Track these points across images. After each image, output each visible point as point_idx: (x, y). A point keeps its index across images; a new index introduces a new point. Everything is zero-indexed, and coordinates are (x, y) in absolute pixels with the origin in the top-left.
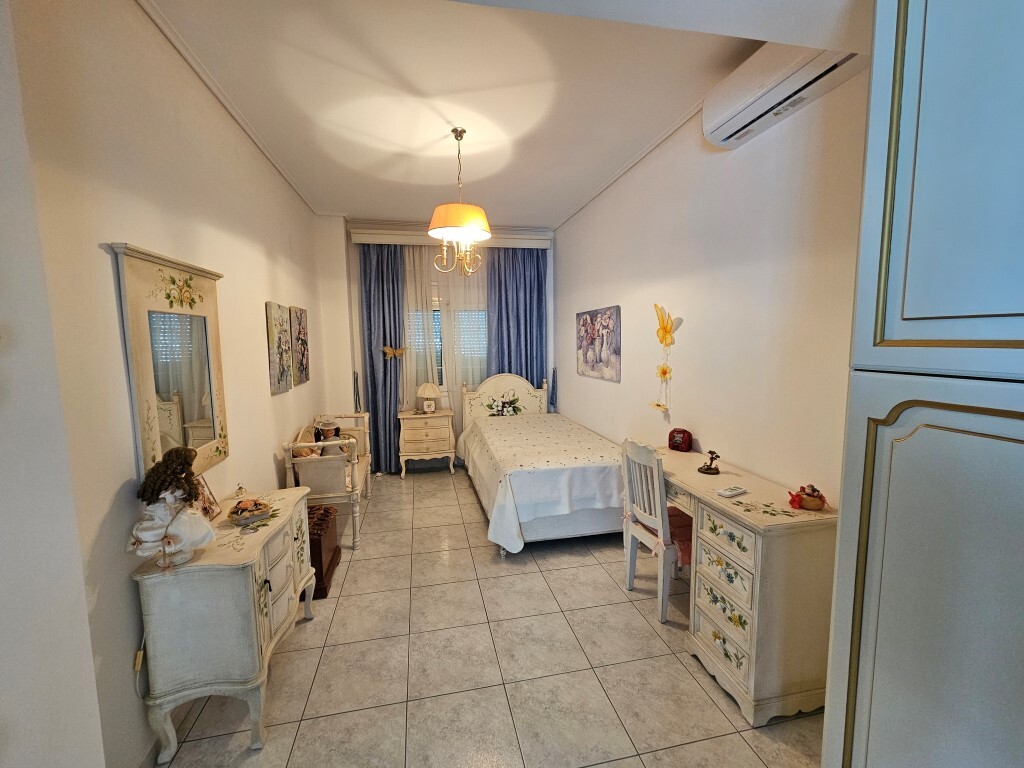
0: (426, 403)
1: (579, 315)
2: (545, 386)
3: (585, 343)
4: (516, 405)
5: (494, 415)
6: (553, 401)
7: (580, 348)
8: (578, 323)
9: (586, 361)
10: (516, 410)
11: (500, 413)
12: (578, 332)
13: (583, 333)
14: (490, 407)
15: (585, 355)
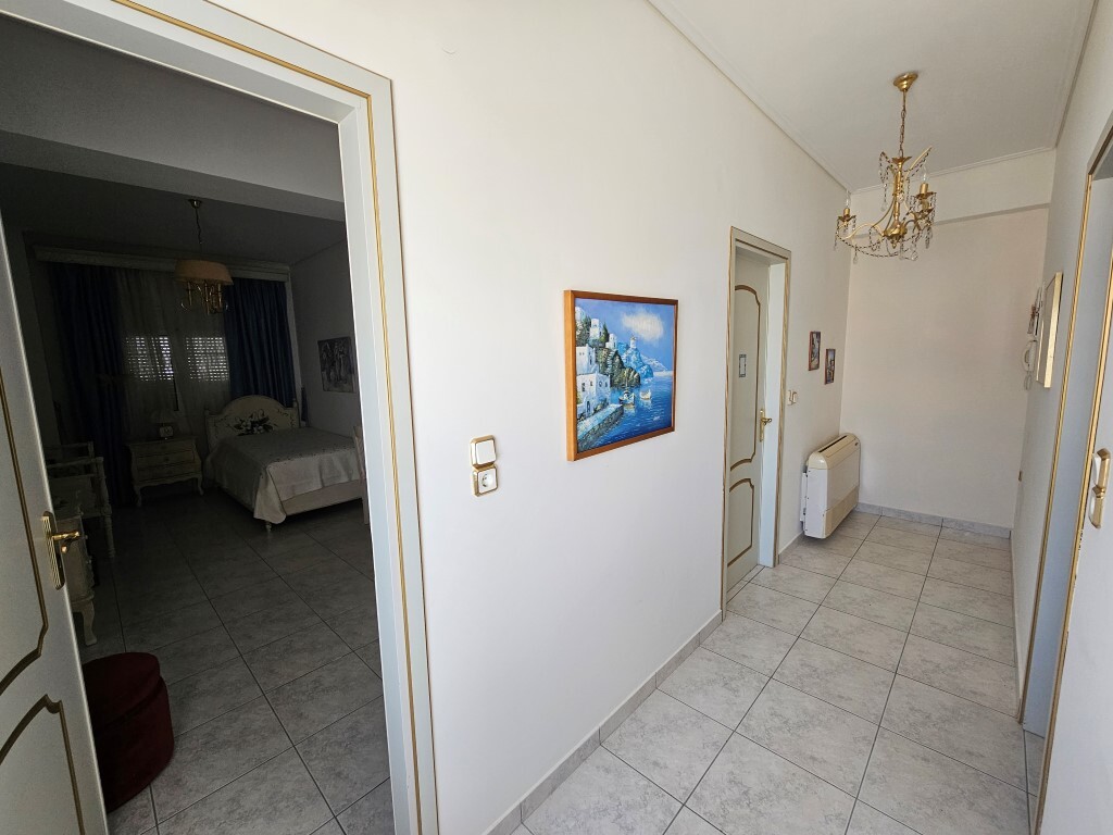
0: (162, 430)
1: (320, 342)
2: (295, 405)
3: (327, 366)
4: (267, 423)
5: (243, 434)
6: (304, 416)
7: (323, 370)
8: (320, 349)
9: (330, 380)
10: (267, 428)
11: (250, 432)
12: (321, 357)
13: (325, 357)
14: (238, 427)
15: (328, 374)
